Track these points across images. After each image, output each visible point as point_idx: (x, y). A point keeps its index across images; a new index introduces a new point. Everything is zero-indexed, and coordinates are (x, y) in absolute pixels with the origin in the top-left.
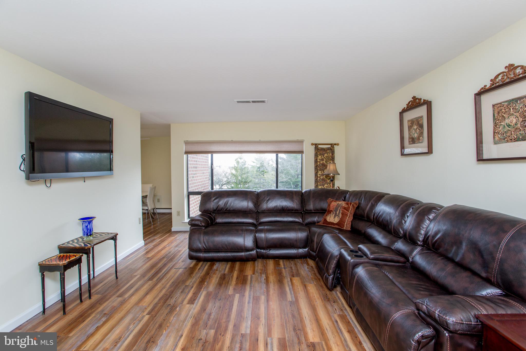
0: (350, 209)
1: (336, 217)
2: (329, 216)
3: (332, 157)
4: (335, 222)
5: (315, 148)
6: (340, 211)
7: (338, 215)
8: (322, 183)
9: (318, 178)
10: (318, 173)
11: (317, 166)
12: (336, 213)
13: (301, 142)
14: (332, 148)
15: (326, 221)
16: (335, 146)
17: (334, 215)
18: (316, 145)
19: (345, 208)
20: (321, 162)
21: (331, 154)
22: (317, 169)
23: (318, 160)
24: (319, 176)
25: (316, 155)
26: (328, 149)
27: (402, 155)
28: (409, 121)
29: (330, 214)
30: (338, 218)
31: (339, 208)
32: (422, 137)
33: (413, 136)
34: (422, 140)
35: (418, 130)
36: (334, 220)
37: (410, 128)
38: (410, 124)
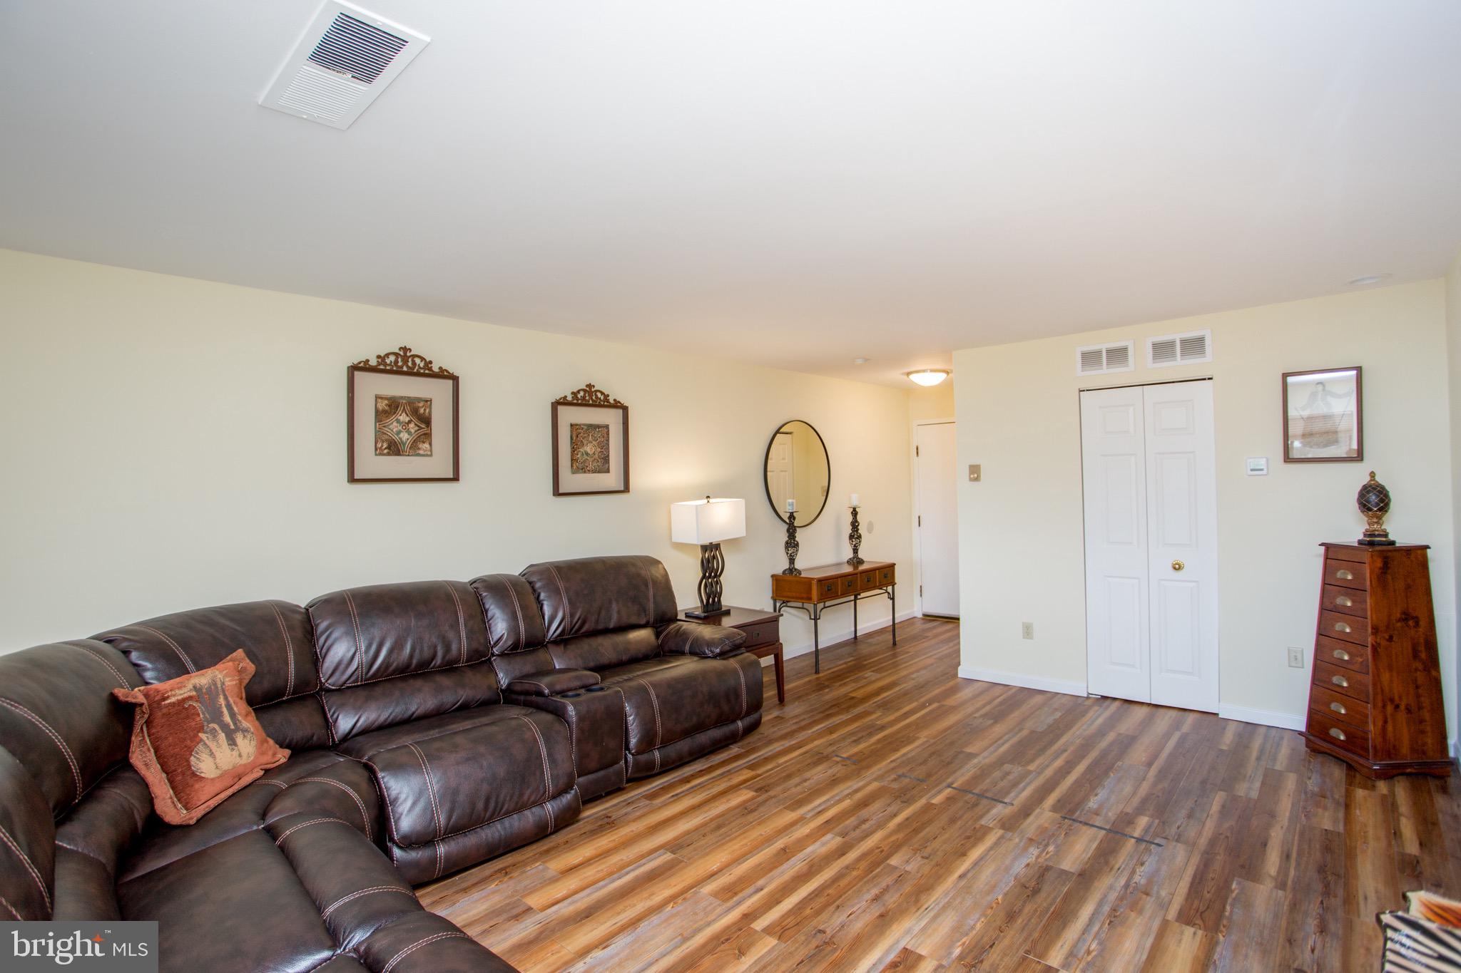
0: (241, 690)
1: (239, 738)
2: (204, 756)
6: (232, 709)
7: (237, 729)
17: (222, 736)
19: (234, 691)
27: (352, 479)
28: (378, 397)
29: (200, 746)
30: (244, 736)
31: (222, 700)
32: (430, 444)
33: (396, 438)
34: (431, 451)
35: (412, 425)
36: (235, 753)
37: (381, 416)
38: (383, 405)
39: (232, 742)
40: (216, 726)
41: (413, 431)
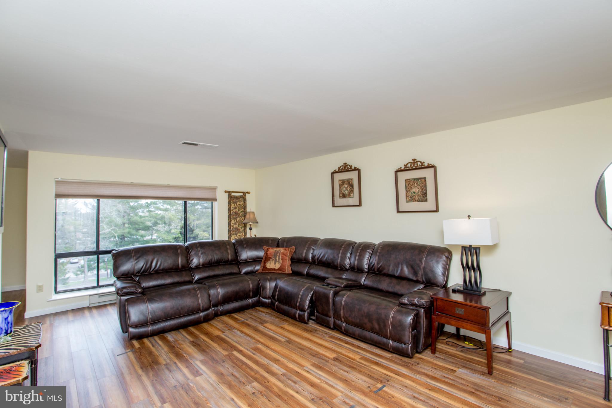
0: (288, 255)
1: (277, 263)
2: (269, 263)
3: (244, 205)
4: (276, 268)
5: (229, 195)
6: (280, 257)
7: (278, 261)
8: (235, 232)
9: (232, 227)
10: (232, 222)
11: (230, 214)
12: (276, 260)
13: (214, 189)
14: (244, 196)
15: (266, 268)
16: (247, 194)
17: (274, 261)
18: (229, 193)
19: (283, 254)
20: (234, 211)
21: (243, 202)
22: (231, 218)
23: (232, 209)
24: (232, 225)
25: (229, 204)
26: (241, 197)
27: (334, 206)
28: (339, 180)
29: (269, 261)
30: (278, 263)
31: (278, 255)
32: (353, 194)
33: (344, 192)
34: (353, 196)
35: (348, 188)
36: (275, 265)
37: (341, 186)
38: (340, 183)
39: (275, 263)
40: (274, 259)
41: (348, 190)
